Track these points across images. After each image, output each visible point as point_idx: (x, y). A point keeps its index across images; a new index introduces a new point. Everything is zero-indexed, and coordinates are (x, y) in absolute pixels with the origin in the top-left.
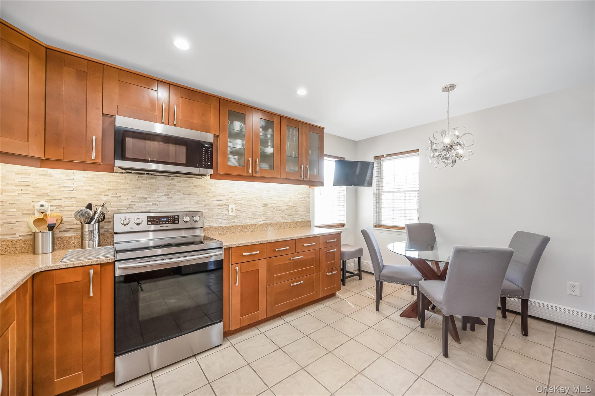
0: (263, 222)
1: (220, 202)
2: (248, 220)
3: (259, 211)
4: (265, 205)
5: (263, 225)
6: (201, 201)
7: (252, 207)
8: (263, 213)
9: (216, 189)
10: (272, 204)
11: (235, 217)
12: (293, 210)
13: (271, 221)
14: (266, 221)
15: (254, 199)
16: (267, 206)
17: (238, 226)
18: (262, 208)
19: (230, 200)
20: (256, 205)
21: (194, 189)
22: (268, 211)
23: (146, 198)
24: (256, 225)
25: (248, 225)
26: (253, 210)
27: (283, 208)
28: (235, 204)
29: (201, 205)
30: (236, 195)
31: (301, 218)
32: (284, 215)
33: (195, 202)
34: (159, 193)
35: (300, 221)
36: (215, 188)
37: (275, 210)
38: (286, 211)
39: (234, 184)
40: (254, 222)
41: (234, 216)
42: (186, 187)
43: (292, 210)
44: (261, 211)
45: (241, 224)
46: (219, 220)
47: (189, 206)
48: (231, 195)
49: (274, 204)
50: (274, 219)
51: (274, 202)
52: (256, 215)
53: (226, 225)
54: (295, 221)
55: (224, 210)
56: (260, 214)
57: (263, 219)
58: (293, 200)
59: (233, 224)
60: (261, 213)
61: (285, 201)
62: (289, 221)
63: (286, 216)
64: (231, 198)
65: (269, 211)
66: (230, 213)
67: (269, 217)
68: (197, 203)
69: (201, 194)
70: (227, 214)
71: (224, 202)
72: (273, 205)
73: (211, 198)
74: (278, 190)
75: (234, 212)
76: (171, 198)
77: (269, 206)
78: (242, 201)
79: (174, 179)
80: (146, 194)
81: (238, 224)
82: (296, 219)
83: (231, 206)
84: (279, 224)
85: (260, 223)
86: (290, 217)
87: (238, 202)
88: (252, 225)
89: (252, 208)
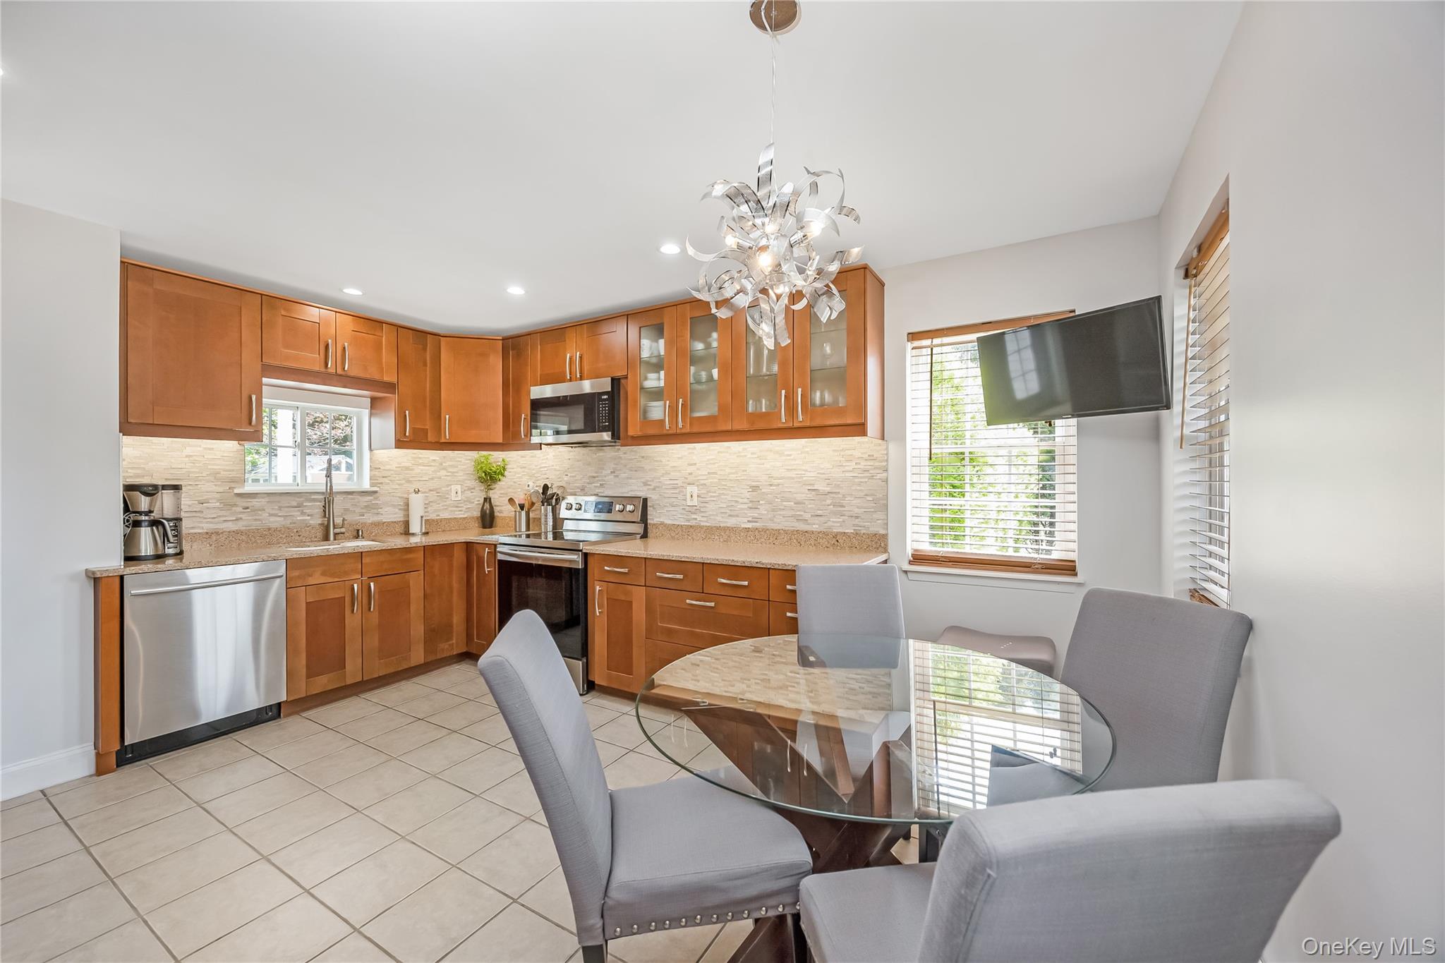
0: (749, 525)
1: (675, 482)
2: (719, 518)
3: (740, 500)
4: (755, 488)
5: (747, 530)
6: (651, 481)
7: (728, 492)
8: (750, 505)
9: (668, 461)
10: (771, 485)
11: (695, 510)
12: (829, 502)
13: (767, 524)
14: (757, 522)
15: (731, 476)
16: (759, 491)
17: (701, 527)
18: (748, 495)
19: (691, 479)
20: (736, 489)
21: (640, 461)
22: (761, 502)
23: (594, 477)
24: (732, 530)
25: (718, 528)
26: (729, 498)
27: (799, 497)
28: (698, 486)
29: (649, 487)
30: (698, 469)
31: (854, 525)
32: (802, 513)
33: (643, 483)
34: (606, 470)
35: (852, 531)
36: (668, 459)
37: (776, 500)
38: (807, 502)
39: (695, 448)
40: (731, 522)
41: (695, 508)
42: (632, 459)
43: (824, 503)
44: (746, 501)
45: (708, 524)
46: (674, 513)
47: (636, 488)
48: (690, 469)
49: (775, 485)
50: (775, 520)
51: (776, 482)
52: (736, 509)
53: (683, 524)
54: (834, 530)
55: (680, 497)
56: (742, 506)
57: (750, 519)
58: (826, 476)
59: (693, 523)
60: (746, 506)
61: (804, 478)
62: (815, 528)
63: (807, 516)
64: (690, 474)
65: (763, 502)
66: (689, 503)
67: (763, 514)
68: (645, 484)
69: (650, 470)
70: (684, 502)
71: (680, 483)
72: (771, 488)
73: (662, 476)
74: (786, 453)
75: (695, 502)
76: (617, 476)
77: (763, 491)
78: (710, 480)
79: (619, 449)
80: (596, 473)
81: (702, 524)
82: (839, 525)
83: (689, 489)
84: (786, 532)
85: (743, 526)
86: (817, 520)
87: (702, 482)
88: (725, 529)
89: (727, 495)
